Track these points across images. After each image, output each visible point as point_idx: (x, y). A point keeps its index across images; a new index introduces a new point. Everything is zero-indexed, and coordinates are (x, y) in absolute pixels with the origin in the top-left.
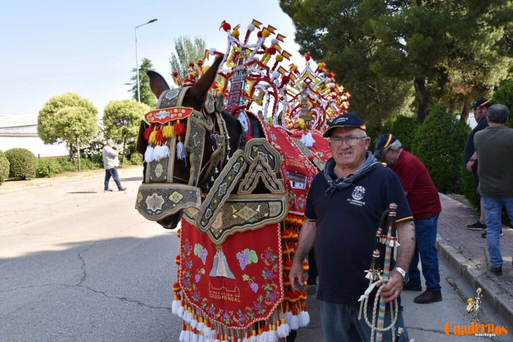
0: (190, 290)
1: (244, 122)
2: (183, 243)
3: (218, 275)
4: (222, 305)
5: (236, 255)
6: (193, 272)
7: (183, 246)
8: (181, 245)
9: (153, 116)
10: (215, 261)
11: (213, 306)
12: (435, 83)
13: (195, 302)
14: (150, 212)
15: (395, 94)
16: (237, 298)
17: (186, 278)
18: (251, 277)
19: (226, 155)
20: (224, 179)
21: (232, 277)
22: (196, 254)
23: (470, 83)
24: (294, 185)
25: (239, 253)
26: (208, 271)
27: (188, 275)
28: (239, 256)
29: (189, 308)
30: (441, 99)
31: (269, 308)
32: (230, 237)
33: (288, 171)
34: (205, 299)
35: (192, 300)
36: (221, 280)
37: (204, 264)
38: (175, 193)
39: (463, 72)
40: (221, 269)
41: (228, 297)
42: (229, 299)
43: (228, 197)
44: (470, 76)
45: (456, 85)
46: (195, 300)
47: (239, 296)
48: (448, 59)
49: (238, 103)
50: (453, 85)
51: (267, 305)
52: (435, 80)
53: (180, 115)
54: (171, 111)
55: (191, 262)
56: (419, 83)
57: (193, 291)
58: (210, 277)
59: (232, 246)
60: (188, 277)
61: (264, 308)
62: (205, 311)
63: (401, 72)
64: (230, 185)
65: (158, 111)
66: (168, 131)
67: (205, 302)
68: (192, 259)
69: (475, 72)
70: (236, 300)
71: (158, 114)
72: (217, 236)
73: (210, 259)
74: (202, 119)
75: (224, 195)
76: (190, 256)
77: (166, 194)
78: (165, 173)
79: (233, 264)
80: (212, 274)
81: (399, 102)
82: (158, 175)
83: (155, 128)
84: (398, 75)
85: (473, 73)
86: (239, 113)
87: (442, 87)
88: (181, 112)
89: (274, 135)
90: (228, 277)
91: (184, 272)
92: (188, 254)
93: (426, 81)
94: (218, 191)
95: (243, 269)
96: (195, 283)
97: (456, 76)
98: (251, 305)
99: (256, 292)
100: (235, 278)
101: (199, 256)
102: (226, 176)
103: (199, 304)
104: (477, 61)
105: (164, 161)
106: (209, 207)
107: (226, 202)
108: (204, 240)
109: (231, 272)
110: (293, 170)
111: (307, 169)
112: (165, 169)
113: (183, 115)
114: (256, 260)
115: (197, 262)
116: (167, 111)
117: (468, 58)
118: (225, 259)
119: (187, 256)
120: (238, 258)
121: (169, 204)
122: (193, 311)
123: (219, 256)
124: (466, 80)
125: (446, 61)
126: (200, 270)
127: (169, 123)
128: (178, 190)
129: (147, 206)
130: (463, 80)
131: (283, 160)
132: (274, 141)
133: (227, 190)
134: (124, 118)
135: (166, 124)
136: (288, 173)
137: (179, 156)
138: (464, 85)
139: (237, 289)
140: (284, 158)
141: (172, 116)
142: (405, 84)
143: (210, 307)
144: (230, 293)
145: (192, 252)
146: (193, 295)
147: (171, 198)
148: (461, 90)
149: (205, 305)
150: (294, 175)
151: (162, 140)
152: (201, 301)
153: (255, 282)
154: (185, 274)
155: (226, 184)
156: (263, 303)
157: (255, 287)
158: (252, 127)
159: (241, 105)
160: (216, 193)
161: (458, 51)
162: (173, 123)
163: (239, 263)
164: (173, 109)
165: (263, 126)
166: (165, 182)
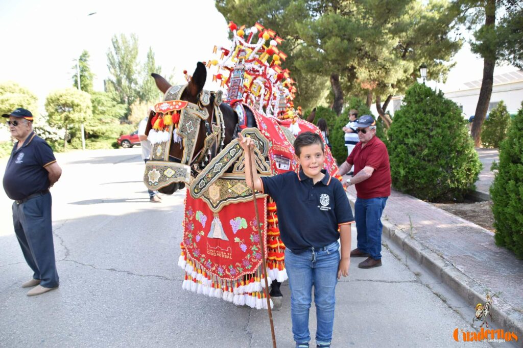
0: (191, 247)
1: (240, 113)
2: (187, 209)
3: (214, 237)
4: (217, 260)
5: (229, 221)
6: (195, 233)
7: (187, 212)
8: (186, 211)
9: (159, 107)
10: (212, 225)
11: (209, 261)
12: (346, 79)
13: (195, 258)
14: (150, 184)
15: (313, 88)
16: (229, 256)
17: (189, 238)
18: (241, 240)
19: (221, 141)
20: (221, 159)
21: (226, 239)
22: (197, 219)
23: (374, 80)
24: (279, 167)
25: (232, 220)
26: (207, 233)
27: (190, 235)
28: (232, 222)
29: (190, 262)
30: (350, 93)
31: (255, 264)
32: (225, 207)
33: (274, 154)
34: (203, 256)
35: (193, 256)
36: (217, 241)
37: (204, 227)
38: (169, 169)
39: (369, 71)
40: (217, 231)
41: (222, 255)
42: (223, 256)
43: (222, 174)
44: (375, 74)
45: (363, 82)
46: (195, 256)
47: (231, 254)
48: (358, 60)
49: (237, 96)
50: (361, 81)
51: (253, 262)
52: (345, 77)
53: (177, 107)
54: (171, 104)
55: (193, 225)
56: (335, 79)
57: (194, 248)
58: (208, 238)
59: (227, 214)
60: (191, 237)
61: (251, 264)
62: (203, 264)
63: (321, 69)
64: (224, 166)
65: (162, 104)
66: (168, 120)
67: (204, 258)
68: (194, 223)
69: (379, 72)
70: (228, 257)
71: (162, 105)
72: (215, 205)
73: (209, 224)
74: (197, 110)
75: (218, 172)
76: (192, 220)
77: (162, 170)
78: (163, 154)
79: (227, 228)
80: (210, 236)
81: (316, 95)
82: (158, 154)
83: (159, 117)
84: (318, 72)
85: (377, 72)
86: (237, 105)
87: (351, 83)
88: (178, 105)
89: (265, 124)
90: (223, 239)
91: (187, 233)
92: (191, 219)
93: (340, 77)
94: (213, 168)
95: (235, 233)
96: (196, 242)
97: (362, 74)
98: (241, 262)
99: (245, 251)
100: (228, 240)
101: (199, 221)
102: (223, 158)
103: (198, 259)
104: (381, 63)
105: (164, 144)
106: (203, 179)
107: (219, 178)
108: (204, 208)
109: (225, 235)
110: (279, 154)
111: (291, 153)
112: (163, 150)
113: (180, 107)
114: (245, 226)
115: (198, 226)
116: (168, 103)
117: (374, 59)
118: (221, 225)
119: (190, 221)
120: (231, 224)
121: (163, 178)
122: (194, 265)
123: (216, 221)
124: (371, 78)
125: (356, 61)
126: (200, 232)
127: (169, 114)
128: (171, 168)
129: (148, 178)
130: (369, 78)
131: (271, 145)
132: (265, 130)
133: (221, 169)
134: (65, 105)
135: (167, 114)
136: (275, 156)
137: (175, 140)
138: (370, 82)
139: (229, 248)
140: (272, 144)
141: (171, 107)
142: (322, 80)
143: (207, 261)
144: (224, 252)
145: (194, 218)
146: (193, 252)
147: (165, 173)
148: (367, 86)
149: (204, 260)
150: (280, 158)
151: (164, 127)
152: (200, 256)
153: (244, 244)
154: (188, 235)
155: (221, 164)
156: (250, 260)
157: (244, 248)
158: (247, 117)
159: (238, 99)
160: (211, 170)
161: (366, 53)
162: (172, 113)
163: (232, 228)
164: (172, 102)
165: (256, 117)
166: (162, 160)
